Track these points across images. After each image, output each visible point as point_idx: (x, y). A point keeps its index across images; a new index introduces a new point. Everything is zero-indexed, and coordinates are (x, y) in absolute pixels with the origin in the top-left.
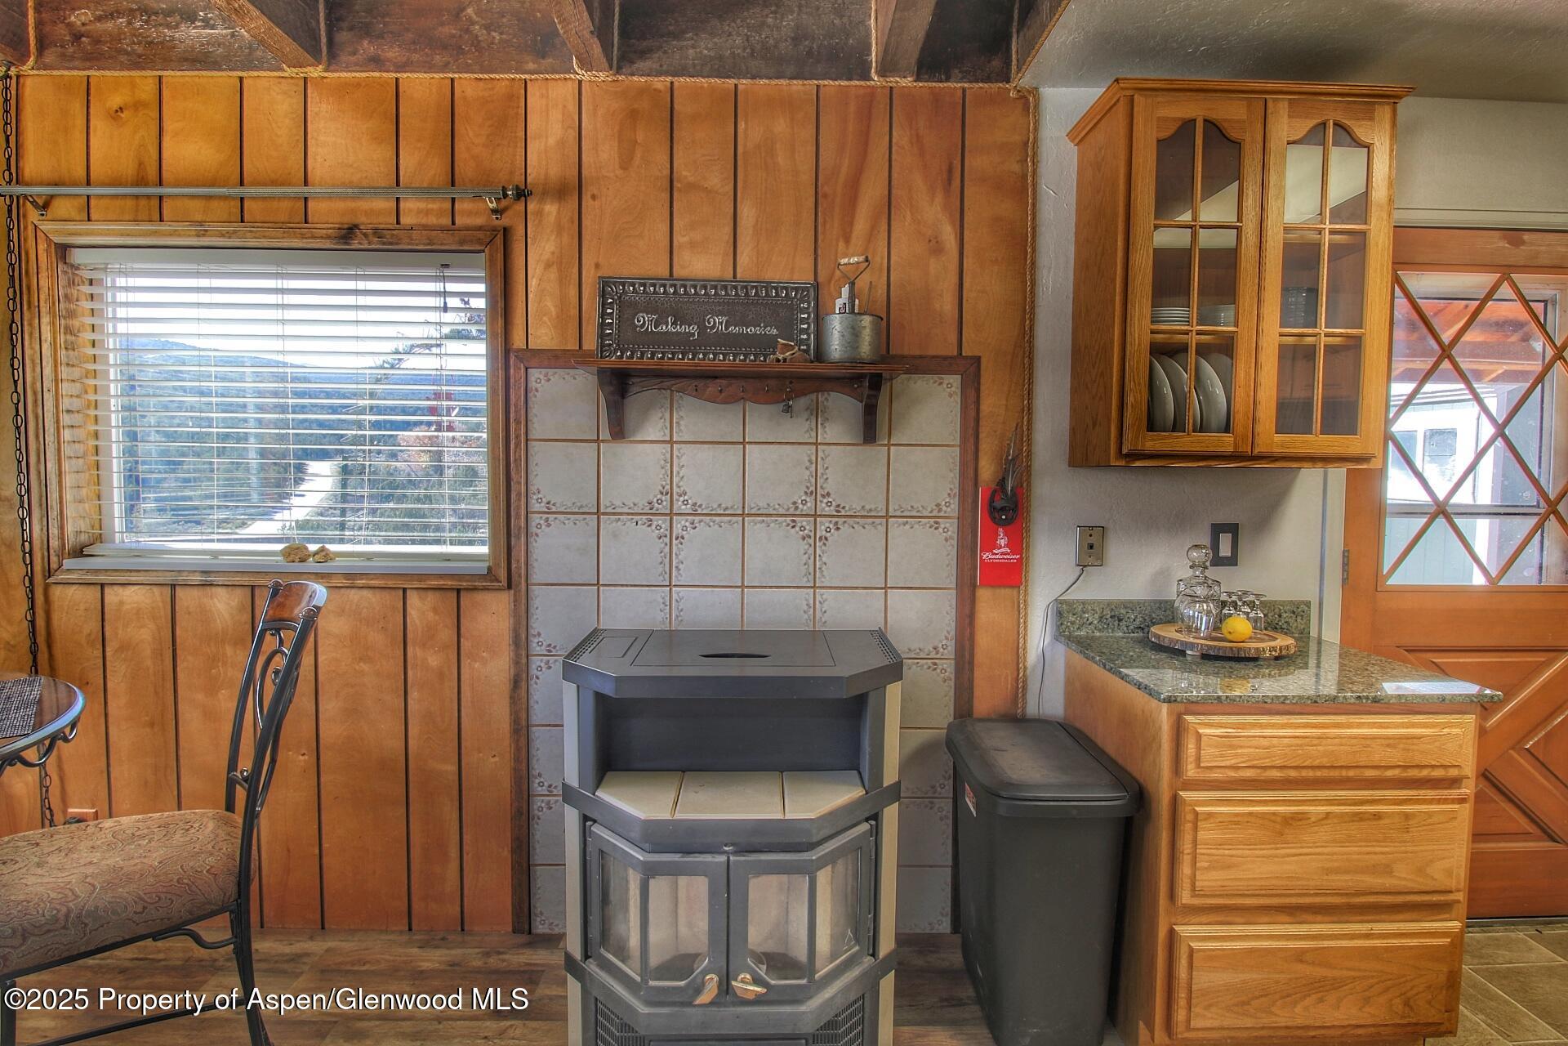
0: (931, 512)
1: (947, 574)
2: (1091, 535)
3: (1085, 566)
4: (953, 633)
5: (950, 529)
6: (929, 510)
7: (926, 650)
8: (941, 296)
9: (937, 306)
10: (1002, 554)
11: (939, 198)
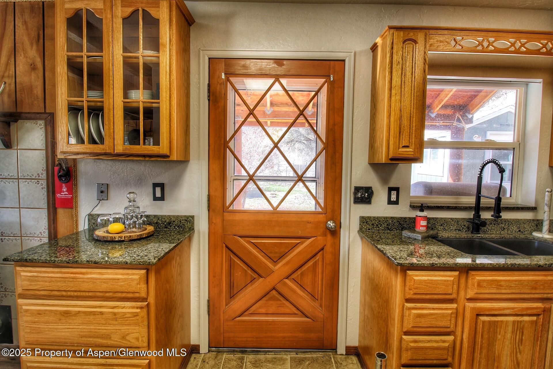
0: (35, 177)
1: (44, 204)
2: (102, 187)
3: (101, 200)
4: (47, 227)
5: (44, 184)
6: (35, 176)
7: (37, 234)
8: (37, 87)
9: (35, 92)
10: (65, 194)
11: (35, 47)
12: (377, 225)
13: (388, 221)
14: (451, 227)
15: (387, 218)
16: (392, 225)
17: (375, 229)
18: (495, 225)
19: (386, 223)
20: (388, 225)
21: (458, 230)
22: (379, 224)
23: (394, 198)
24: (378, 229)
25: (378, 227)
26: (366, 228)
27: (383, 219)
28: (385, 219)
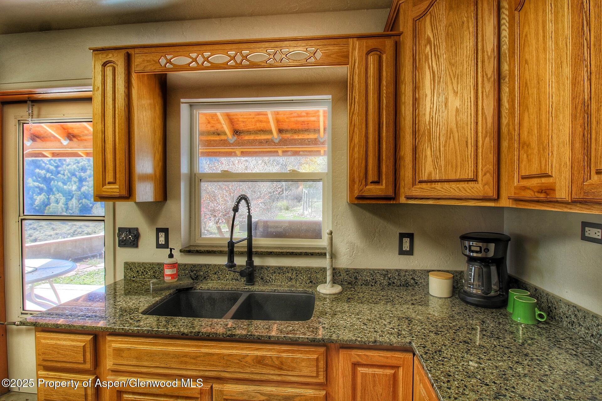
12: (142, 272)
13: (154, 267)
14: (227, 276)
15: (153, 264)
16: (159, 273)
17: (140, 277)
18: (279, 274)
19: (152, 270)
20: (154, 272)
21: (235, 279)
22: (145, 271)
23: (162, 241)
24: (143, 277)
25: (144, 275)
26: (130, 275)
27: (149, 266)
28: (150, 265)
